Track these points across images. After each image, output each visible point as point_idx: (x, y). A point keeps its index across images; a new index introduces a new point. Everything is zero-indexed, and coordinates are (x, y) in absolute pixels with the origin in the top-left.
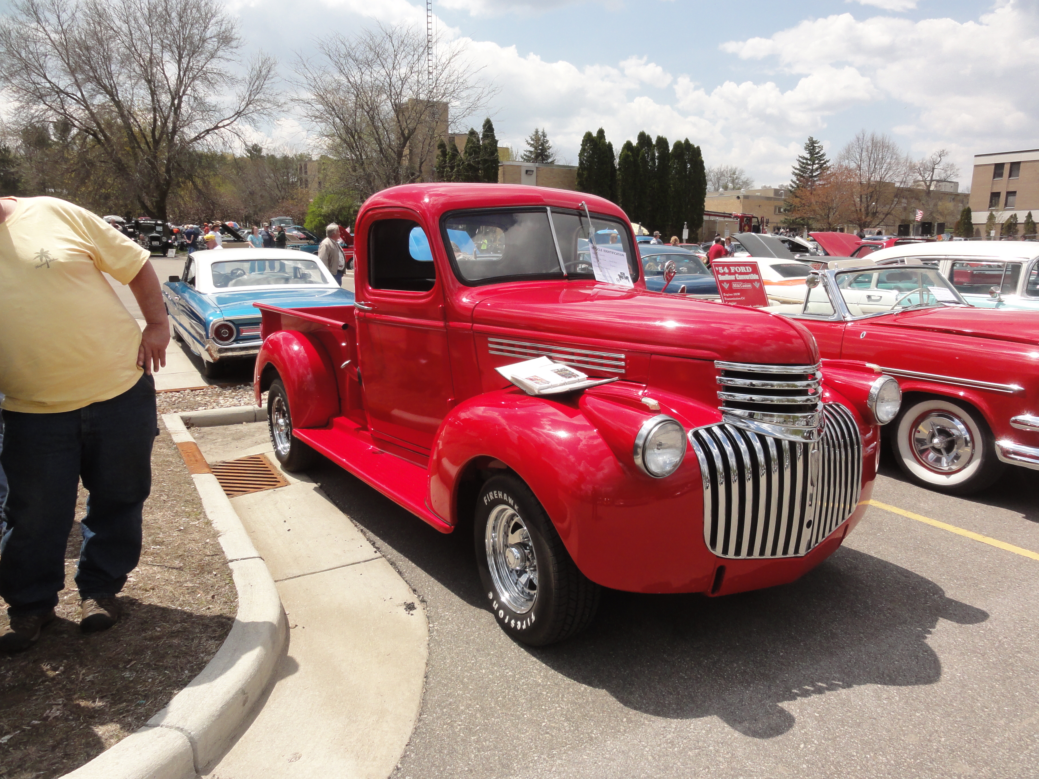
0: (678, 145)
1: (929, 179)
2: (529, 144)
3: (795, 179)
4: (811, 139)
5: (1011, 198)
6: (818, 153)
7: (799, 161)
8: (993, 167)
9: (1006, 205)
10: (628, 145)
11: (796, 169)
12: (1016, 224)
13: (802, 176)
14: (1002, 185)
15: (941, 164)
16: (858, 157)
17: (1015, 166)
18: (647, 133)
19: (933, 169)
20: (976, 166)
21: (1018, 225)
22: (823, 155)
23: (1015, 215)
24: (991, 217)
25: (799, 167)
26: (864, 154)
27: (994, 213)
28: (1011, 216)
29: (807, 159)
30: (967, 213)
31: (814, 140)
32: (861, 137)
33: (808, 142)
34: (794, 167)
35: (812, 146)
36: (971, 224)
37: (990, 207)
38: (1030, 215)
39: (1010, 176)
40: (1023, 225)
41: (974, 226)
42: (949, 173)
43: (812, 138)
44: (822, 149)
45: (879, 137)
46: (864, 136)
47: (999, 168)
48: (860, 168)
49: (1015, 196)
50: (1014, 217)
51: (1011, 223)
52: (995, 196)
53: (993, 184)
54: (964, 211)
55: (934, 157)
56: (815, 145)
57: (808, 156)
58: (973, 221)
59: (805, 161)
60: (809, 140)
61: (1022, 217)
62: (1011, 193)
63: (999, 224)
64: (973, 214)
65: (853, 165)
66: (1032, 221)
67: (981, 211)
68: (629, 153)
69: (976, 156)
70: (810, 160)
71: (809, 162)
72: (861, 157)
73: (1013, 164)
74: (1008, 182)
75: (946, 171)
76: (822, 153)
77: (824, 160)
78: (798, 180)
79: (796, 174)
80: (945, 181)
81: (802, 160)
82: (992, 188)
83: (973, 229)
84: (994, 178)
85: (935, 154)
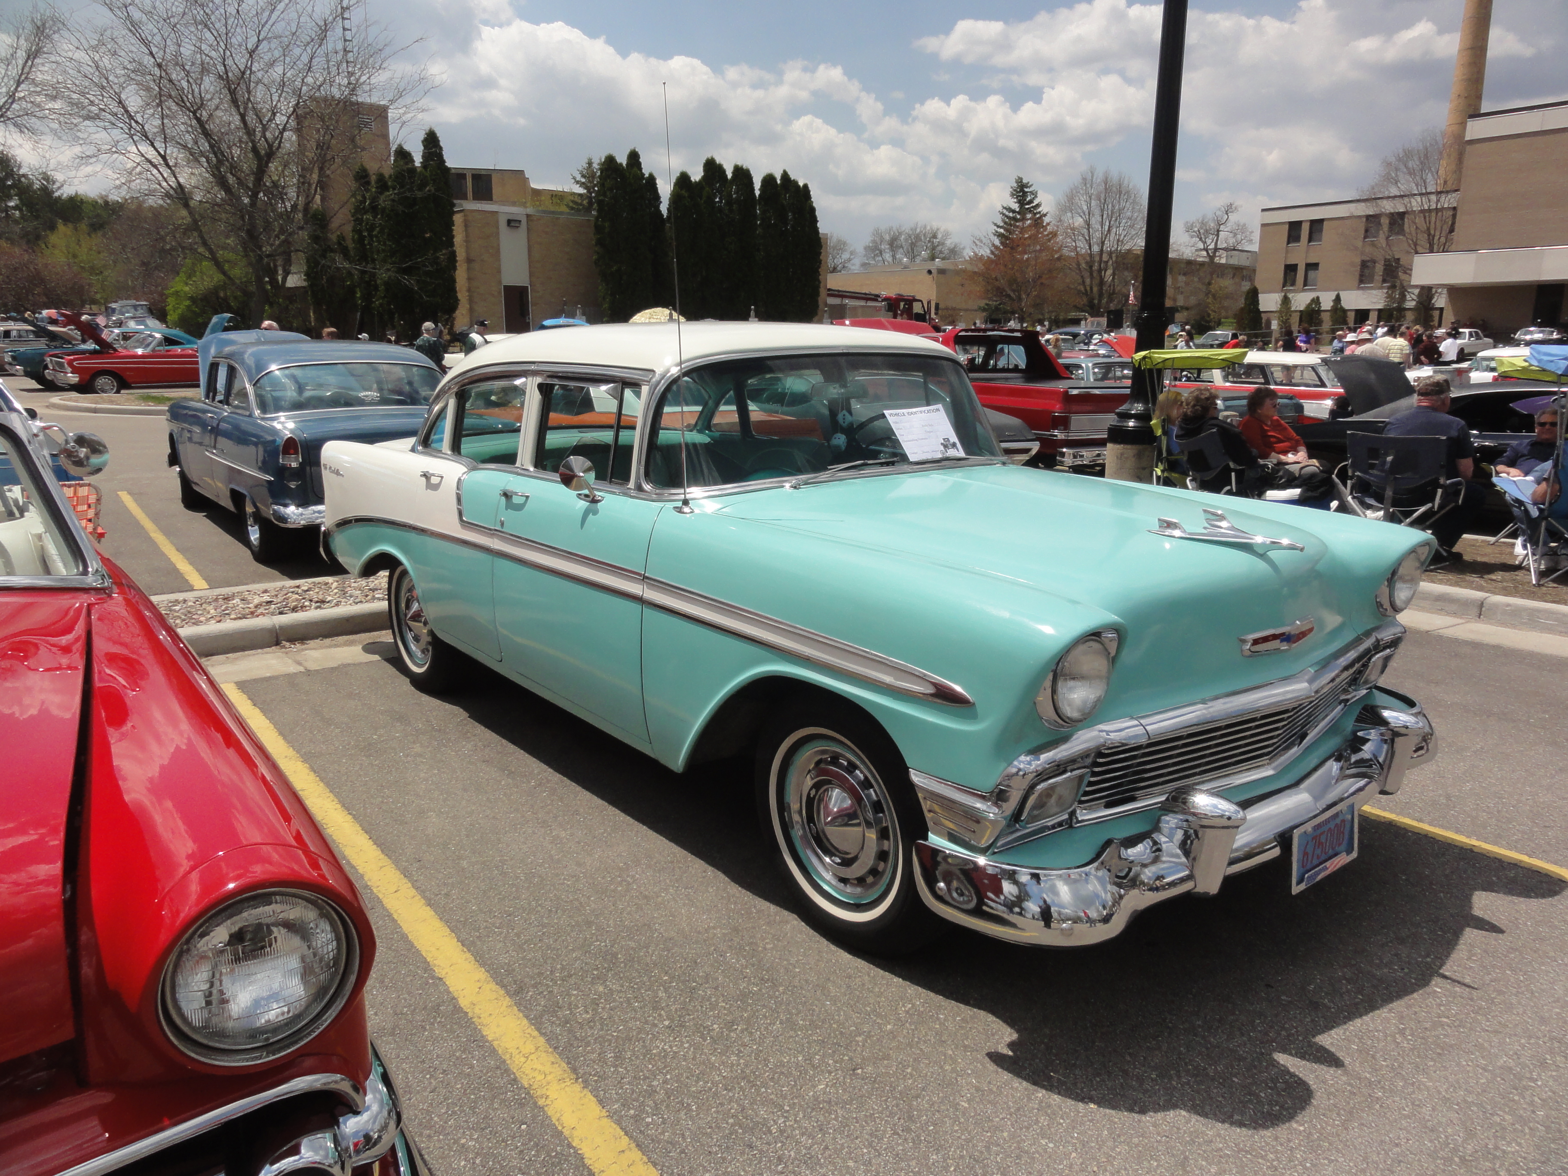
0: (769, 180)
1: (1212, 246)
2: (577, 182)
3: (997, 242)
4: (1019, 181)
5: (1311, 274)
6: (1031, 202)
7: (1003, 214)
8: (1287, 226)
9: (1305, 284)
10: (683, 180)
11: (998, 227)
12: (1319, 312)
13: (1007, 238)
14: (1300, 254)
15: (1229, 224)
16: (1085, 208)
17: (1316, 225)
18: (718, 160)
19: (1218, 231)
20: (1263, 225)
21: (1322, 314)
22: (1038, 205)
23: (1318, 298)
24: (1286, 301)
25: (1002, 224)
26: (1093, 203)
27: (1290, 296)
28: (1313, 300)
29: (1014, 211)
30: (1253, 295)
31: (1025, 181)
32: (1089, 177)
33: (1015, 185)
34: (995, 225)
35: (1022, 191)
36: (1259, 312)
37: (1284, 286)
38: (1338, 299)
39: (1310, 240)
40: (1329, 314)
41: (1263, 315)
42: (1239, 236)
43: (1021, 179)
44: (1036, 197)
45: (1114, 175)
46: (1092, 177)
47: (1294, 228)
48: (1089, 225)
49: (1317, 269)
50: (1316, 301)
51: (1313, 310)
52: (1291, 269)
53: (1287, 252)
54: (1248, 292)
55: (1218, 213)
56: (1026, 190)
57: (1016, 207)
58: (1262, 308)
59: (1011, 215)
60: (1017, 182)
61: (1327, 302)
62: (1312, 266)
63: (1296, 311)
64: (1262, 297)
65: (1079, 221)
66: (1342, 307)
67: (1270, 292)
68: (683, 192)
69: (1263, 210)
70: (1019, 213)
71: (1018, 217)
72: (1089, 208)
73: (1313, 222)
74: (1307, 252)
75: (1235, 235)
76: (1036, 202)
77: (1039, 212)
78: (1002, 243)
79: (1000, 235)
80: (1234, 250)
81: (1007, 213)
82: (1286, 258)
83: (1261, 319)
84: (1288, 243)
85: (1219, 209)
